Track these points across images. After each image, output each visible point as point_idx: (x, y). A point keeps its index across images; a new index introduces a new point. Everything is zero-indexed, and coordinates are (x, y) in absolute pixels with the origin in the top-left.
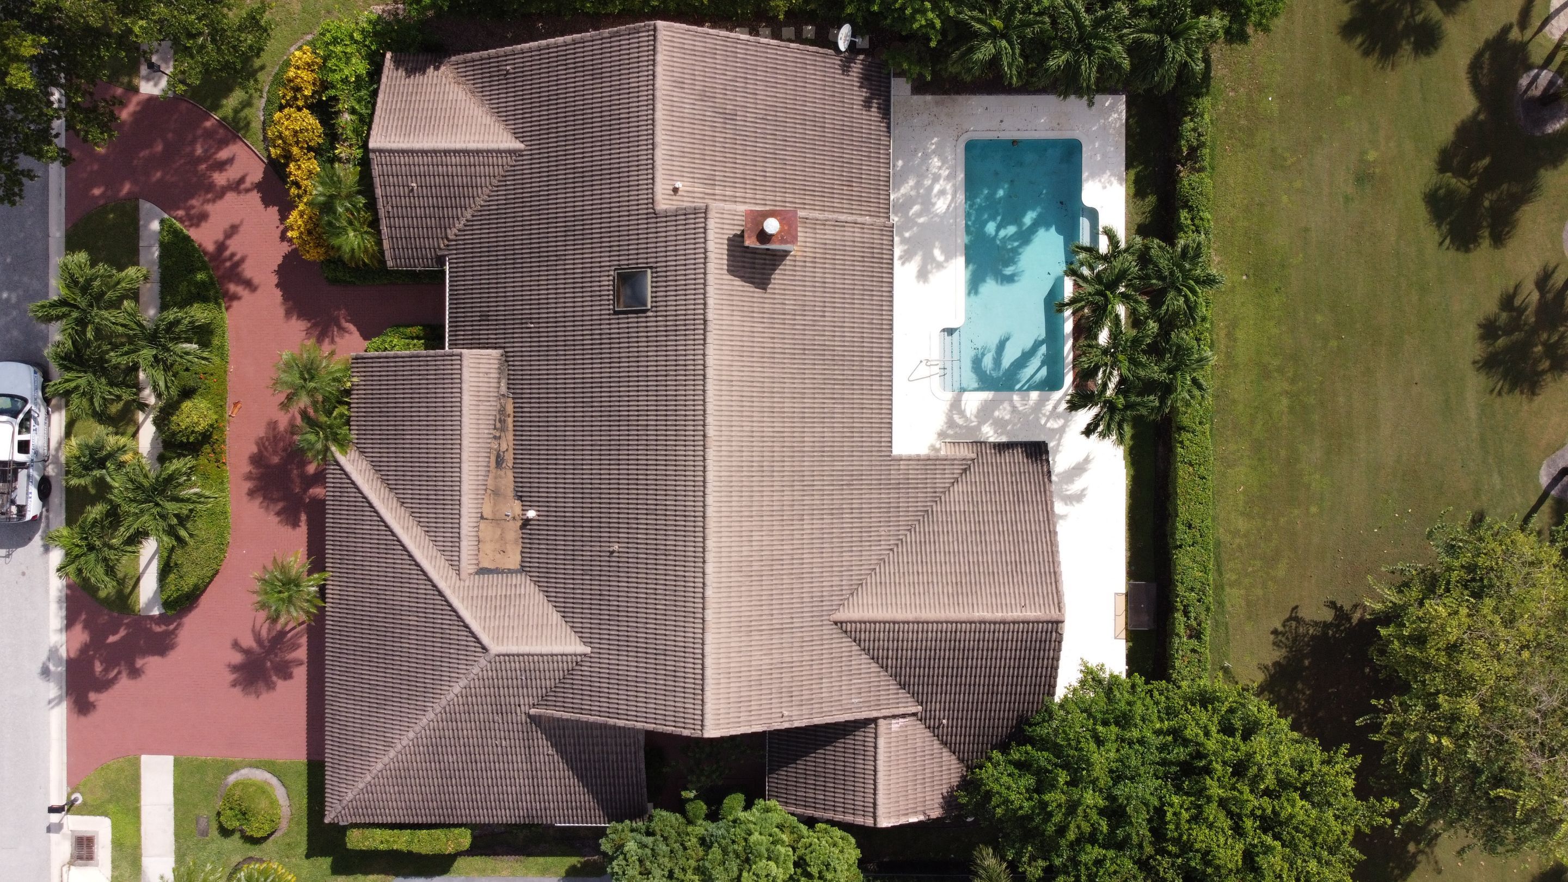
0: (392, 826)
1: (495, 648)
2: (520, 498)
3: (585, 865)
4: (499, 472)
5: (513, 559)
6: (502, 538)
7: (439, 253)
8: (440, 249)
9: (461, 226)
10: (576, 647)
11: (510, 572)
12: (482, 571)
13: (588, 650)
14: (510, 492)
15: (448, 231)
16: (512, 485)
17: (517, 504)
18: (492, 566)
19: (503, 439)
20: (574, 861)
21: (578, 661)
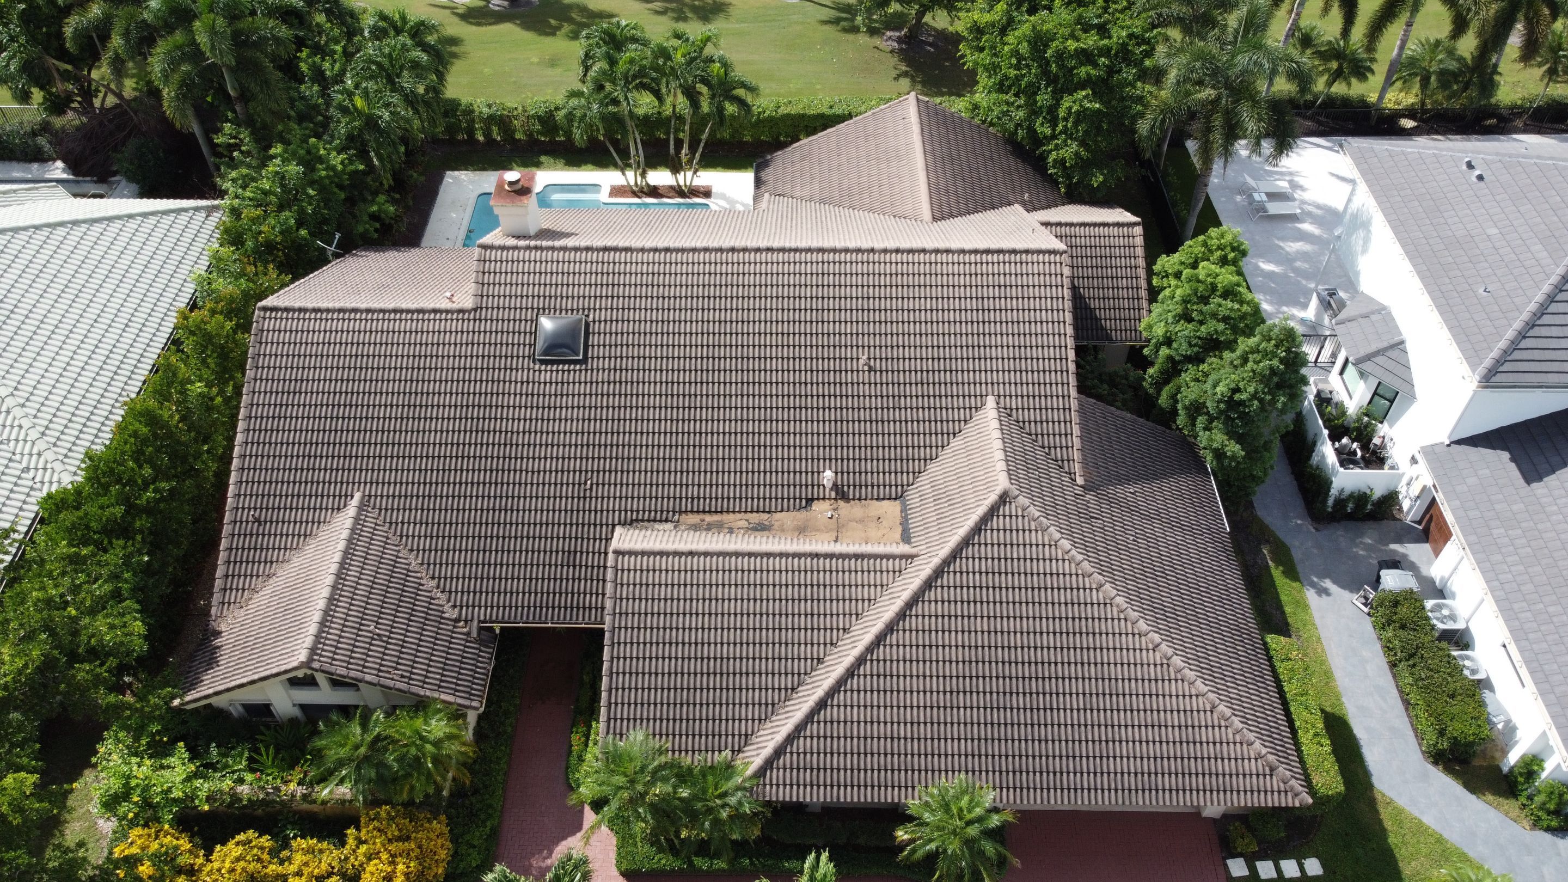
0: (1294, 731)
1: (1002, 482)
2: (810, 501)
3: (1278, 562)
4: (775, 527)
5: (891, 509)
6: (861, 521)
7: (474, 634)
8: (468, 634)
9: (444, 597)
10: (989, 415)
11: (904, 510)
12: (906, 538)
13: (991, 401)
14: (803, 515)
15: (446, 615)
16: (792, 514)
17: (816, 506)
18: (899, 529)
19: (732, 525)
20: (1277, 573)
21: (1006, 413)
